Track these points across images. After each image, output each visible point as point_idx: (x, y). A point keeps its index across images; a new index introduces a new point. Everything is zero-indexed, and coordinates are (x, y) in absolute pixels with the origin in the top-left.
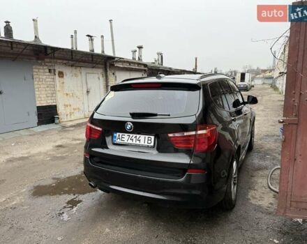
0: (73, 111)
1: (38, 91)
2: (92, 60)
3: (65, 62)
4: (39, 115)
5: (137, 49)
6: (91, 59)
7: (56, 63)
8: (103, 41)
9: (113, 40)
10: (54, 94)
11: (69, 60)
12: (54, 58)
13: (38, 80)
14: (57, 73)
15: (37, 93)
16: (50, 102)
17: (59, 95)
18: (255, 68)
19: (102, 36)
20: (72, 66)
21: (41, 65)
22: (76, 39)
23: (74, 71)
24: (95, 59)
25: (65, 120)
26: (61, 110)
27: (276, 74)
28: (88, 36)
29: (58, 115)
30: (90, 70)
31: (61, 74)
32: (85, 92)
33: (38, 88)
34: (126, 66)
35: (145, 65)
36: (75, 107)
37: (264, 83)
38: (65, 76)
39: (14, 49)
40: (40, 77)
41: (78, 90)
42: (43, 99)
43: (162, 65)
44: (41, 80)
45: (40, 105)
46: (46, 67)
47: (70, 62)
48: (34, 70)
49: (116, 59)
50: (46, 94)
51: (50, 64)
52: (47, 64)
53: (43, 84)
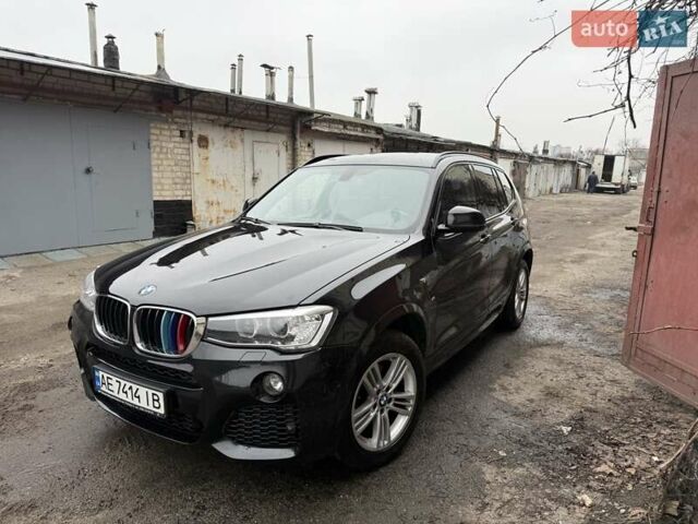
0: (222, 214)
1: (158, 171)
2: (268, 117)
3: (212, 117)
4: (158, 218)
5: (366, 96)
6: (264, 114)
7: (196, 118)
8: (291, 78)
9: (311, 77)
10: (187, 179)
11: (220, 114)
12: (191, 109)
13: (158, 149)
14: (195, 139)
15: (155, 174)
16: (179, 195)
17: (198, 182)
19: (291, 68)
20: (226, 126)
21: (166, 122)
22: (241, 71)
23: (230, 135)
24: (271, 115)
26: (199, 211)
28: (265, 66)
29: (192, 219)
30: (261, 136)
31: (204, 142)
32: (249, 177)
33: (158, 166)
34: (337, 129)
35: (379, 130)
36: (228, 207)
38: (210, 145)
39: (118, 90)
40: (164, 144)
41: (234, 175)
42: (166, 187)
43: (418, 129)
44: (165, 150)
45: (161, 199)
46: (174, 127)
47: (222, 118)
48: (153, 131)
49: (315, 115)
50: (173, 178)
51: (183, 121)
52: (177, 120)
53: (168, 159)
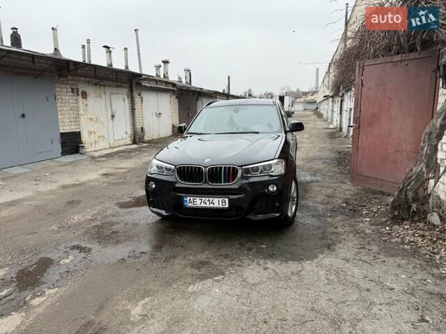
0: (97, 139)
1: (61, 114)
2: (117, 78)
3: (88, 79)
4: (63, 144)
5: (162, 64)
6: (115, 76)
7: (80, 80)
8: (126, 55)
9: (139, 54)
10: (77, 117)
11: (91, 78)
15: (60, 116)
16: (73, 129)
17: (83, 120)
18: (295, 90)
19: (126, 49)
20: (96, 85)
21: (64, 83)
22: (89, 50)
23: (100, 90)
24: (119, 77)
25: (90, 150)
26: (85, 137)
27: (319, 98)
28: (105, 47)
29: (82, 143)
30: (114, 90)
31: (84, 95)
32: (110, 115)
33: (61, 111)
34: (153, 85)
35: (174, 85)
36: (100, 134)
37: (305, 109)
38: (88, 96)
39: (36, 64)
40: (63, 97)
41: (102, 114)
42: (66, 124)
43: (190, 84)
44: (64, 101)
45: (63, 131)
46: (69, 86)
47: (93, 80)
48: (57, 89)
49: (143, 77)
50: (69, 118)
51: (73, 82)
52: (70, 82)
53: (66, 106)
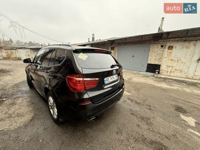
0: (173, 71)
1: (151, 57)
3: (177, 39)
4: (148, 68)
10: (160, 59)
12: (168, 38)
20: (186, 41)
21: (156, 43)
25: (165, 74)
31: (171, 48)
32: (195, 59)
36: (177, 68)
38: (174, 49)
40: (154, 50)
42: (152, 61)
45: (150, 63)
48: (151, 47)
50: (155, 58)
51: (163, 43)
52: (160, 43)
53: (155, 53)
